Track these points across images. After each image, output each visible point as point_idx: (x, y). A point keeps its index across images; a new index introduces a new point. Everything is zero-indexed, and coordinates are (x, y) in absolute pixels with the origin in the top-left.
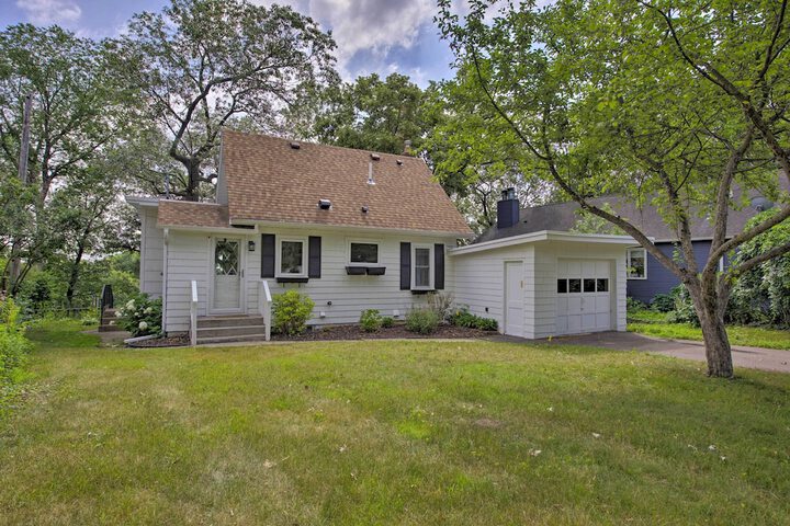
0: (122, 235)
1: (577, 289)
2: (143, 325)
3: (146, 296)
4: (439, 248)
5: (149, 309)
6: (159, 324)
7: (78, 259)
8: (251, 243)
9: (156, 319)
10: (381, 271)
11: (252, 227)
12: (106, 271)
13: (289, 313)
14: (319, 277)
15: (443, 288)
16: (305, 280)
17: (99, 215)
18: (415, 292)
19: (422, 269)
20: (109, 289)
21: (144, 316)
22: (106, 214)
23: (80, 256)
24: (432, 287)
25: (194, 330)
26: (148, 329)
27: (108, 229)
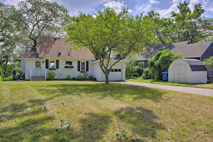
0: (18, 57)
1: (113, 71)
2: (21, 78)
3: (22, 72)
4: (87, 62)
5: (23, 75)
6: (25, 78)
7: (7, 64)
8: (43, 61)
9: (24, 76)
10: (72, 67)
11: (43, 58)
12: (14, 67)
13: (50, 76)
14: (58, 68)
15: (88, 71)
16: (55, 69)
17: (12, 52)
18: (81, 72)
19: (83, 67)
20: (14, 71)
21: (22, 76)
22: (14, 51)
23: (7, 63)
24: (85, 70)
25: (31, 79)
26: (22, 79)
27: (14, 56)
